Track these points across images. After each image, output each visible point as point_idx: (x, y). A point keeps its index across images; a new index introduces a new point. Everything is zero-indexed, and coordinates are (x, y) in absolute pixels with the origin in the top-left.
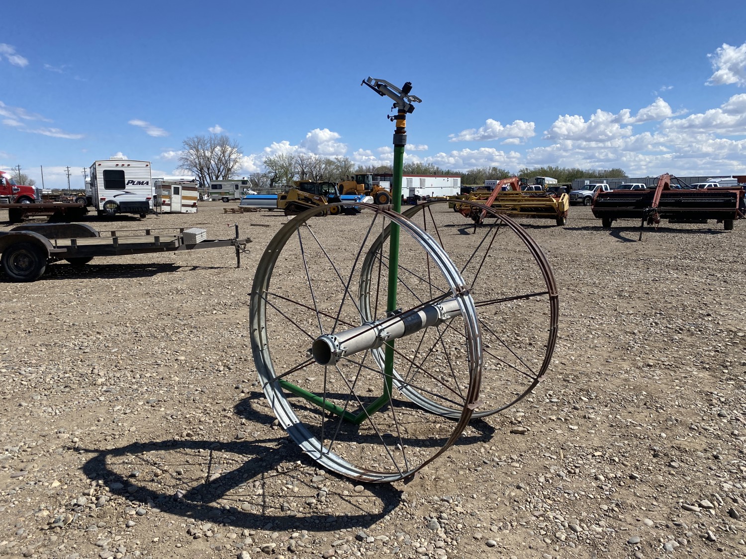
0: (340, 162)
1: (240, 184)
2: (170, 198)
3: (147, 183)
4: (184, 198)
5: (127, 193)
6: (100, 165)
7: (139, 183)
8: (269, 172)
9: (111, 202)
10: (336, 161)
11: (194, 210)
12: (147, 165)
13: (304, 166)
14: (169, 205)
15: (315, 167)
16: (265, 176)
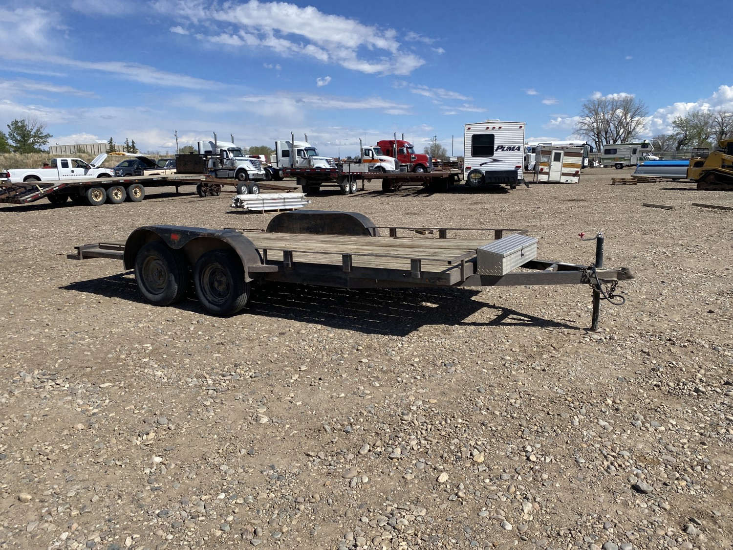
1: (639, 148)
2: (549, 165)
3: (519, 149)
4: (565, 165)
5: (495, 160)
6: (469, 129)
7: (510, 149)
8: (677, 134)
9: (476, 171)
11: (575, 179)
12: (521, 127)
13: (725, 125)
14: (547, 173)
16: (672, 137)
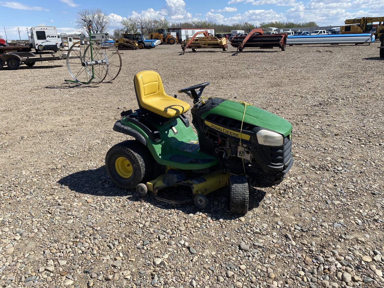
0: (162, 21)
1: (104, 36)
2: (68, 43)
3: (55, 37)
5: (47, 41)
6: (34, 29)
8: (124, 28)
9: (41, 45)
10: (160, 21)
11: (79, 49)
12: (55, 29)
13: (143, 24)
15: (148, 25)
16: (122, 30)
